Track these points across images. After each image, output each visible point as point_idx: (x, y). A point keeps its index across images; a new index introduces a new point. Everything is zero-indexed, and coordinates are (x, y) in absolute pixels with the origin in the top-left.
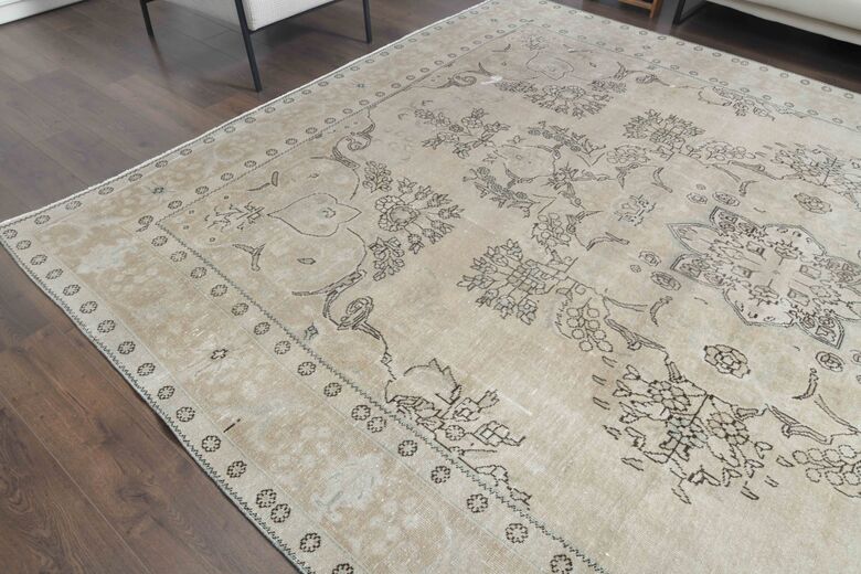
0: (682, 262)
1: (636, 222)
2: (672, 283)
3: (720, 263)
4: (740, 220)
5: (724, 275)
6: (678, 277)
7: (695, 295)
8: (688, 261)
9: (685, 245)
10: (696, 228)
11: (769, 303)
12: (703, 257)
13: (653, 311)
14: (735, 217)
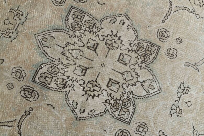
0: (41, 71)
1: (12, 38)
2: (33, 94)
3: (67, 66)
4: (87, 18)
5: (68, 77)
6: (37, 88)
7: (47, 102)
8: (45, 69)
9: (45, 54)
10: (53, 34)
11: (93, 97)
12: (56, 62)
13: (20, 124)
14: (83, 13)
